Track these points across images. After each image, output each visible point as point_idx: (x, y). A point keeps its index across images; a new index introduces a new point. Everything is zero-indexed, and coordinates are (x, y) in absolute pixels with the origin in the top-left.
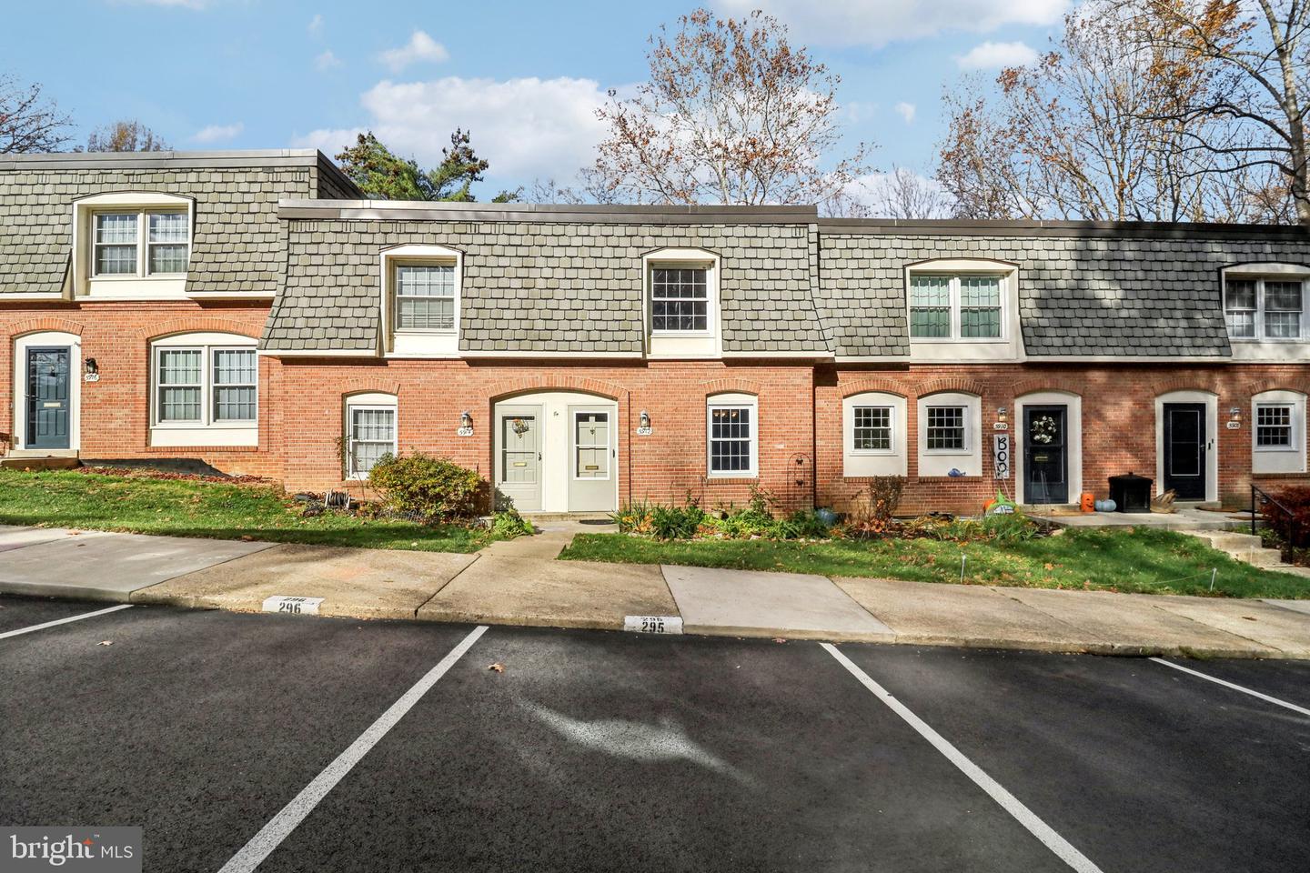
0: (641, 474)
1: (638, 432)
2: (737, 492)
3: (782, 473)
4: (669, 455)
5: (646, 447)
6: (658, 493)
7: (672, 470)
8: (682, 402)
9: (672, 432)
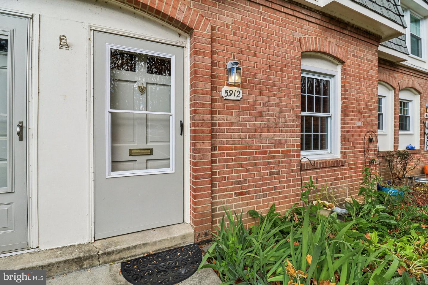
0: (226, 161)
1: (223, 94)
2: (327, 176)
3: (361, 152)
4: (262, 131)
5: (233, 118)
6: (248, 187)
7: (265, 152)
8: (278, 59)
9: (266, 99)
